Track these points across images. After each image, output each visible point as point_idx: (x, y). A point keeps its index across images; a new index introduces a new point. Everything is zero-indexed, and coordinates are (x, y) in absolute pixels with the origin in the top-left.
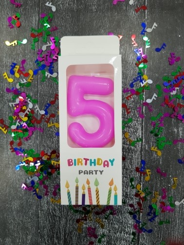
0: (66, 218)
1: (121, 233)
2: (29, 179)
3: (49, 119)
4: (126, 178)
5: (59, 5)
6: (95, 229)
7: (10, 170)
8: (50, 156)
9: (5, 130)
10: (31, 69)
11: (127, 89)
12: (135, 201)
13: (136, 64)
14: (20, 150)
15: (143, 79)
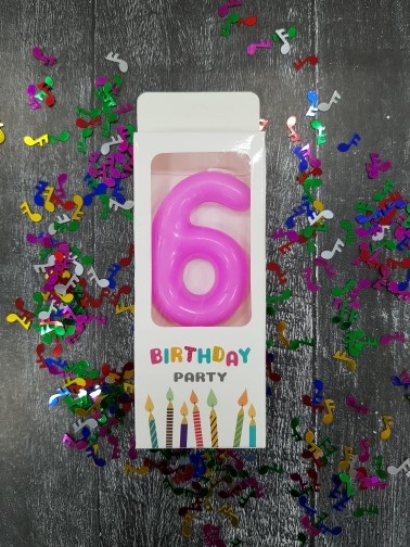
0: (158, 506)
1: (275, 535)
2: (77, 424)
3: (118, 297)
4: (282, 417)
5: (134, 59)
6: (218, 529)
7: (38, 406)
8: (121, 375)
9: (26, 323)
10: (79, 193)
11: (281, 230)
12: (302, 467)
13: (297, 179)
14: (59, 363)
15: (314, 210)
